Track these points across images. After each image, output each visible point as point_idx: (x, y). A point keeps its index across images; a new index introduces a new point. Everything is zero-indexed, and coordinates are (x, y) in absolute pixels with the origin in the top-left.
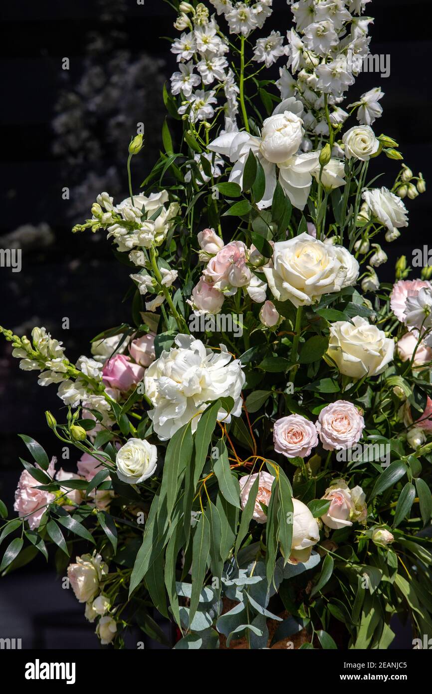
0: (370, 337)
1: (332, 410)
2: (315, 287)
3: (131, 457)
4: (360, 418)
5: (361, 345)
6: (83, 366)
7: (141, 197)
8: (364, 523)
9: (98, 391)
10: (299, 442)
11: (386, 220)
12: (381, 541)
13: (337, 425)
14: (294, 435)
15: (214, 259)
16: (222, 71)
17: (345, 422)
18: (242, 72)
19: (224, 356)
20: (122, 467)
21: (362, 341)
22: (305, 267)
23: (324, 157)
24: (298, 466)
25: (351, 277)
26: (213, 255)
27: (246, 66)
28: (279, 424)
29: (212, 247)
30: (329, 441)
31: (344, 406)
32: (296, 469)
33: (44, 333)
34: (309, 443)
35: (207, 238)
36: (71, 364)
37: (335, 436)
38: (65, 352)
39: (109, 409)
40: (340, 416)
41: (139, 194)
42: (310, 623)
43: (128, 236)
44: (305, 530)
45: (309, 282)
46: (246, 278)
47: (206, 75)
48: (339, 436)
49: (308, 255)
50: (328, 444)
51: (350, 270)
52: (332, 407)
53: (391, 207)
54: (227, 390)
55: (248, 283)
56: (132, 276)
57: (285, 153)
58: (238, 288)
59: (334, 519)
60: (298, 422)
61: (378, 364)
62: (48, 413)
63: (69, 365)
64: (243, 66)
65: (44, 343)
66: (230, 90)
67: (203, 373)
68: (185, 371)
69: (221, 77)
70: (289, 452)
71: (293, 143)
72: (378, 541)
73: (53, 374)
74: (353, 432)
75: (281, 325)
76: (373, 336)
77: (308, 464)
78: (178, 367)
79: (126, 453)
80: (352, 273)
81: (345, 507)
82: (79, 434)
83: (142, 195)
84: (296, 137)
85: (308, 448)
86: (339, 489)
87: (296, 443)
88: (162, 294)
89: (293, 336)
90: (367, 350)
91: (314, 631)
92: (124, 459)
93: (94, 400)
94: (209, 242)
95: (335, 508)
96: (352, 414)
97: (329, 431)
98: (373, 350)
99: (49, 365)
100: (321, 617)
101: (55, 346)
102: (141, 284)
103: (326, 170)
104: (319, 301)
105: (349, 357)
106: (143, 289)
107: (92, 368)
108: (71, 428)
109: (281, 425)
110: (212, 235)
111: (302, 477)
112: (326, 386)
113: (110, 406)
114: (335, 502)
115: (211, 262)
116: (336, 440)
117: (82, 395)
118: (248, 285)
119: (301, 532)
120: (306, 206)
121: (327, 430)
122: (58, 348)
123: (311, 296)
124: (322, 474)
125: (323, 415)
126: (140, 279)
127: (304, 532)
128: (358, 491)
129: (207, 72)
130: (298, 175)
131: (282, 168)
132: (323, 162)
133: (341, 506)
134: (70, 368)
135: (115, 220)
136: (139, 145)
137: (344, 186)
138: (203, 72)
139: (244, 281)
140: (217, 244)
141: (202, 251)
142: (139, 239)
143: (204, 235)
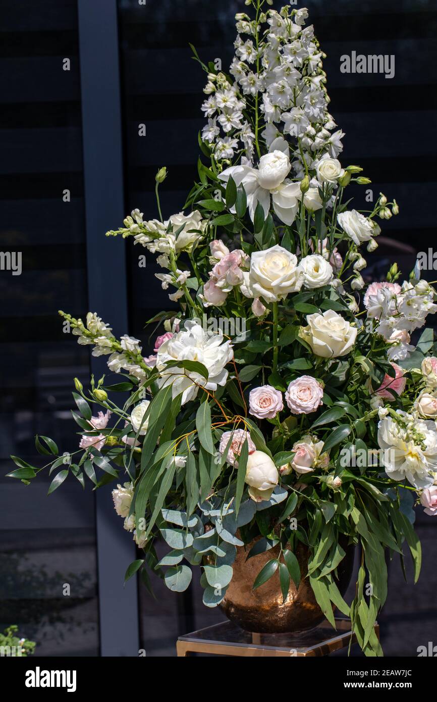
0: (337, 326)
1: (298, 383)
2: (279, 287)
3: (140, 415)
4: (320, 390)
5: (327, 332)
6: (122, 342)
7: (181, 216)
8: (326, 469)
9: (138, 362)
10: (268, 407)
11: (352, 235)
12: (331, 485)
13: (302, 395)
14: (264, 401)
15: (219, 263)
16: (238, 122)
17: (308, 392)
18: (257, 123)
19: (219, 338)
20: (134, 422)
21: (329, 329)
22: (272, 272)
23: (304, 186)
24: (275, 424)
25: (325, 279)
26: (219, 260)
27: (259, 118)
28: (254, 392)
29: (219, 254)
30: (294, 407)
31: (308, 380)
32: (274, 427)
33: (95, 317)
34: (275, 408)
35: (215, 247)
36: (117, 341)
37: (298, 403)
38: (111, 331)
39: (145, 375)
40: (304, 388)
41: (178, 213)
42: (279, 543)
43: (151, 244)
44: (266, 476)
45: (274, 284)
46: (239, 279)
47: (226, 125)
48: (301, 403)
49: (275, 263)
50: (294, 409)
51: (324, 274)
52: (298, 380)
53: (356, 225)
54: (213, 365)
55: (241, 283)
56: (156, 275)
57: (272, 181)
58: (234, 286)
59: (298, 467)
60: (268, 391)
61: (342, 348)
62: (76, 379)
63: (116, 341)
64: (257, 119)
65: (93, 324)
66: (244, 135)
67: (196, 352)
68: (182, 350)
69: (237, 127)
70: (260, 414)
71: (279, 174)
72: (329, 484)
73: (101, 348)
74: (313, 401)
75: (268, 315)
76: (339, 325)
77: (284, 423)
78: (176, 346)
79: (137, 412)
80: (326, 276)
81: (308, 457)
82: (101, 396)
83: (181, 214)
84: (281, 169)
85: (274, 411)
86: (304, 443)
87: (265, 408)
88: (182, 289)
89: (272, 325)
90: (331, 337)
91: (282, 549)
92: (136, 416)
93: (131, 368)
94: (217, 250)
95: (299, 457)
96: (313, 387)
97: (294, 400)
98: (337, 336)
99: (97, 342)
100: (289, 538)
101: (101, 327)
102: (164, 281)
103: (306, 196)
104: (284, 299)
105: (317, 341)
106: (165, 286)
107: (130, 344)
108: (94, 391)
109: (255, 394)
110: (218, 245)
111: (280, 433)
112: (298, 364)
113: (145, 373)
114: (300, 453)
115: (216, 266)
116: (300, 406)
117: (124, 364)
118: (242, 284)
119: (263, 478)
120: (294, 223)
121: (292, 398)
122: (104, 328)
123: (277, 294)
124: (295, 431)
125: (290, 387)
126: (162, 277)
127: (266, 477)
128: (321, 444)
129: (227, 123)
130: (287, 199)
131: (274, 193)
132: (304, 190)
133: (304, 457)
134: (115, 344)
135: (142, 231)
136: (163, 176)
137: (321, 209)
138: (223, 123)
139: (237, 280)
140: (222, 252)
141: (212, 257)
142: (159, 247)
143: (213, 244)
